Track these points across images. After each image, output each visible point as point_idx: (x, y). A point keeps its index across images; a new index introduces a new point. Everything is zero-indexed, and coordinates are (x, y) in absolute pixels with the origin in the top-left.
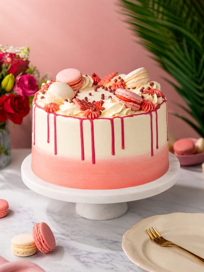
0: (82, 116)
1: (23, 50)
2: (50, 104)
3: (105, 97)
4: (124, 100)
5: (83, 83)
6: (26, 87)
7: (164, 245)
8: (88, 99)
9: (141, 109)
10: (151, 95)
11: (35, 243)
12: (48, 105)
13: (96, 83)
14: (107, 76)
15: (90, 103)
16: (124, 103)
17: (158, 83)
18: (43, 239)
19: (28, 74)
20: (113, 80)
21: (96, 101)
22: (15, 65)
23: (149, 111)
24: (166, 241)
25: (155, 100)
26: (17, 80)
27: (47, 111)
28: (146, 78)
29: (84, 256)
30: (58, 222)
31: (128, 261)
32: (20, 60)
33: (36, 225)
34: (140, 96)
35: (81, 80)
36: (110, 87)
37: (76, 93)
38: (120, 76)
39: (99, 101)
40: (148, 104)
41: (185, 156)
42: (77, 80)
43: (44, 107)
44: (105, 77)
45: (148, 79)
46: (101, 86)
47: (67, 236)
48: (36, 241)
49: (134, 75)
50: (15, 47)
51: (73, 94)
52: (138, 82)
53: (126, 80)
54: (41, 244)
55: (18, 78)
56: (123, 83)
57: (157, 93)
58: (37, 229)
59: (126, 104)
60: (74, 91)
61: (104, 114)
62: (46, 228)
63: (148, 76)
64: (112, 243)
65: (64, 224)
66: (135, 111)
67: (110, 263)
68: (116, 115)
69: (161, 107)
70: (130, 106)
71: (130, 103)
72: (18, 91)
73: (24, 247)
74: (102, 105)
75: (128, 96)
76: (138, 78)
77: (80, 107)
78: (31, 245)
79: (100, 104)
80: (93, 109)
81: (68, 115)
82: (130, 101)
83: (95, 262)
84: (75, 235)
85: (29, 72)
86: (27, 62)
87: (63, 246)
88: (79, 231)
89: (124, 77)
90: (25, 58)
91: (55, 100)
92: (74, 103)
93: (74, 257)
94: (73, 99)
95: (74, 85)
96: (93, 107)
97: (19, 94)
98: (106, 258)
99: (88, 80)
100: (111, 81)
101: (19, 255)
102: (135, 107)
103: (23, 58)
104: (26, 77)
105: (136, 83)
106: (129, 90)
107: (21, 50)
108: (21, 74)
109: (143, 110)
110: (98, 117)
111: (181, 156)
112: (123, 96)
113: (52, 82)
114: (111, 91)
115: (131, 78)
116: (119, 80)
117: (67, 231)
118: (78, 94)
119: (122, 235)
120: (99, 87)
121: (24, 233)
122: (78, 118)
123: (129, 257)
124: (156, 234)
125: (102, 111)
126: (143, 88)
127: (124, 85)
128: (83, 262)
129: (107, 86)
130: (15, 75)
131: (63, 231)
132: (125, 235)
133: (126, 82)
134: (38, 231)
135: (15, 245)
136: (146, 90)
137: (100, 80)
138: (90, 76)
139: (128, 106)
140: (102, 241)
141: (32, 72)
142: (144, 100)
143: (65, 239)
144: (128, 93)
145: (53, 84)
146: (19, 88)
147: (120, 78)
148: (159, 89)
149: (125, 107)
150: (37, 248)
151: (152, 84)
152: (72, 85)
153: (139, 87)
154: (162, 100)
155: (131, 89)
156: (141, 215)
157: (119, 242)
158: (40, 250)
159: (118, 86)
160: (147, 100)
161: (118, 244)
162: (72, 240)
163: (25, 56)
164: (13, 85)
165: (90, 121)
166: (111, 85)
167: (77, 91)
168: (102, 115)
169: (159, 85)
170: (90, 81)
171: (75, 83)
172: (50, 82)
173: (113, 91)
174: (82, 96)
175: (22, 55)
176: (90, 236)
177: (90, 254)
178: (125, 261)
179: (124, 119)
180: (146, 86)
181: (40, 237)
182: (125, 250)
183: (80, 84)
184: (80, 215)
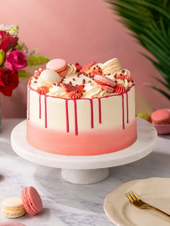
0: (67, 97)
1: (12, 28)
2: (41, 87)
3: (86, 81)
4: (101, 84)
5: (68, 70)
6: (15, 62)
7: (142, 208)
8: (72, 83)
9: (114, 91)
10: (123, 80)
11: (23, 206)
12: (40, 88)
13: (78, 70)
14: (88, 65)
15: (73, 87)
16: (101, 87)
17: (128, 70)
18: (31, 202)
19: (17, 50)
20: (92, 68)
21: (79, 85)
22: (5, 41)
23: (121, 93)
24: (144, 203)
25: (126, 84)
26: (7, 55)
27: (39, 93)
28: (119, 66)
29: (69, 217)
30: (45, 186)
31: (109, 222)
32: (10, 37)
33: (24, 188)
34: (114, 81)
35: (66, 68)
36: (90, 74)
37: (62, 78)
38: (98, 64)
39: (81, 85)
40: (120, 87)
41: (162, 125)
42: (63, 68)
43: (37, 90)
44: (86, 65)
45: (120, 67)
46: (83, 73)
47: (53, 199)
48: (25, 204)
49: (109, 64)
50: (5, 25)
51: (60, 79)
52: (112, 70)
53: (102, 68)
54: (29, 206)
55: (8, 54)
56: (100, 70)
57: (128, 78)
58: (26, 193)
59: (103, 87)
60: (61, 76)
61: (85, 95)
62: (33, 191)
63: (120, 65)
64: (95, 206)
65: (51, 188)
66: (110, 93)
67: (93, 223)
68: (95, 96)
69: (130, 89)
70: (106, 89)
71: (106, 87)
72: (8, 66)
73: (13, 209)
74: (83, 88)
75: (104, 81)
76: (112, 67)
77: (65, 90)
78: (20, 208)
79: (82, 87)
80: (76, 91)
81: (56, 96)
82: (106, 85)
83: (78, 223)
84: (61, 198)
85: (18, 49)
86: (17, 39)
87: (49, 208)
88: (64, 194)
89: (101, 66)
90: (15, 35)
91: (45, 84)
92: (61, 87)
93: (59, 218)
94: (60, 83)
95: (61, 72)
96: (76, 90)
97: (9, 68)
98: (89, 220)
99: (72, 68)
100: (90, 69)
101: (9, 216)
102: (110, 90)
103: (13, 36)
104: (15, 52)
105: (110, 71)
106: (105, 76)
107: (11, 28)
108: (11, 50)
109: (116, 92)
110: (80, 98)
111: (158, 125)
112: (100, 81)
113: (43, 70)
114: (90, 77)
115: (106, 67)
116: (97, 68)
117: (53, 194)
118: (64, 79)
119: (104, 198)
120: (81, 74)
121: (13, 196)
122: (64, 99)
123: (110, 218)
124: (135, 197)
125: (83, 93)
126: (117, 75)
127: (101, 72)
128: (68, 223)
129: (87, 73)
130: (6, 51)
131: (50, 194)
132: (106, 198)
133: (103, 70)
134: (27, 194)
135: (5, 208)
136: (118, 76)
137: (81, 68)
138: (74, 65)
139: (104, 89)
140: (85, 204)
141: (21, 48)
142: (117, 84)
143: (51, 202)
144: (104, 79)
145: (44, 71)
146: (9, 63)
147: (97, 66)
148: (129, 75)
149: (101, 90)
150: (25, 210)
151: (123, 72)
152: (59, 72)
153: (113, 73)
154: (131, 84)
155: (106, 76)
156: (121, 180)
157: (101, 205)
158: (28, 212)
159: (96, 73)
160: (120, 84)
161: (100, 206)
162: (58, 202)
163: (14, 33)
164: (3, 60)
165: (74, 101)
166: (90, 72)
167: (63, 77)
168: (84, 96)
169: (129, 72)
170: (73, 69)
171: (61, 71)
172: (41, 69)
173: (92, 77)
174: (67, 81)
175: (11, 33)
176: (74, 199)
177: (74, 216)
178: (107, 222)
179: (101, 99)
180: (119, 73)
181: (28, 200)
182: (107, 212)
183: (65, 71)
184: (65, 179)
